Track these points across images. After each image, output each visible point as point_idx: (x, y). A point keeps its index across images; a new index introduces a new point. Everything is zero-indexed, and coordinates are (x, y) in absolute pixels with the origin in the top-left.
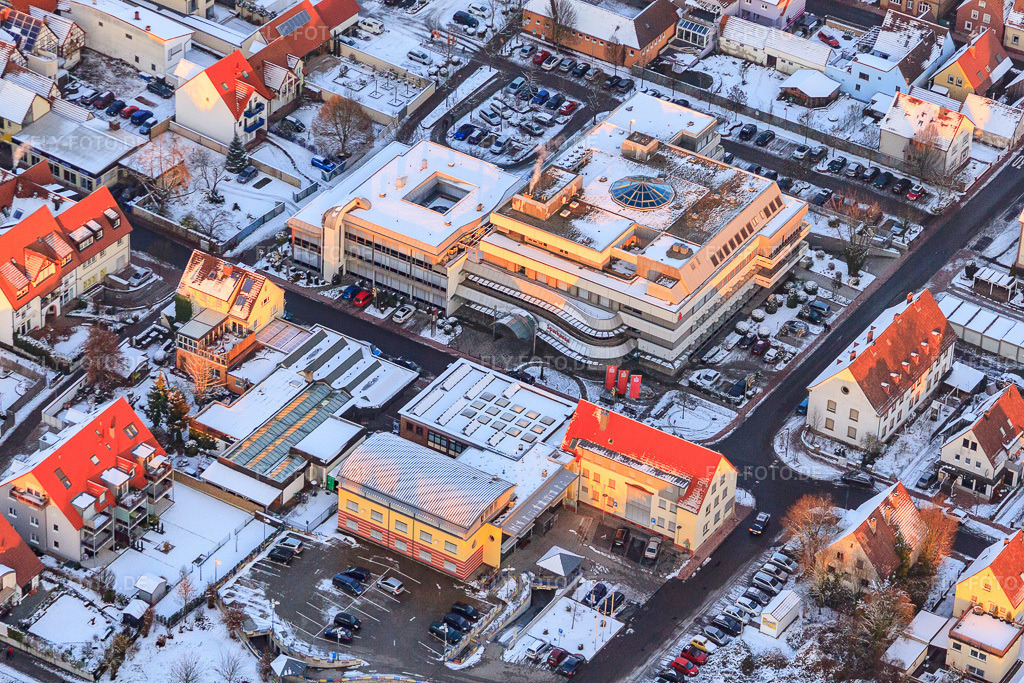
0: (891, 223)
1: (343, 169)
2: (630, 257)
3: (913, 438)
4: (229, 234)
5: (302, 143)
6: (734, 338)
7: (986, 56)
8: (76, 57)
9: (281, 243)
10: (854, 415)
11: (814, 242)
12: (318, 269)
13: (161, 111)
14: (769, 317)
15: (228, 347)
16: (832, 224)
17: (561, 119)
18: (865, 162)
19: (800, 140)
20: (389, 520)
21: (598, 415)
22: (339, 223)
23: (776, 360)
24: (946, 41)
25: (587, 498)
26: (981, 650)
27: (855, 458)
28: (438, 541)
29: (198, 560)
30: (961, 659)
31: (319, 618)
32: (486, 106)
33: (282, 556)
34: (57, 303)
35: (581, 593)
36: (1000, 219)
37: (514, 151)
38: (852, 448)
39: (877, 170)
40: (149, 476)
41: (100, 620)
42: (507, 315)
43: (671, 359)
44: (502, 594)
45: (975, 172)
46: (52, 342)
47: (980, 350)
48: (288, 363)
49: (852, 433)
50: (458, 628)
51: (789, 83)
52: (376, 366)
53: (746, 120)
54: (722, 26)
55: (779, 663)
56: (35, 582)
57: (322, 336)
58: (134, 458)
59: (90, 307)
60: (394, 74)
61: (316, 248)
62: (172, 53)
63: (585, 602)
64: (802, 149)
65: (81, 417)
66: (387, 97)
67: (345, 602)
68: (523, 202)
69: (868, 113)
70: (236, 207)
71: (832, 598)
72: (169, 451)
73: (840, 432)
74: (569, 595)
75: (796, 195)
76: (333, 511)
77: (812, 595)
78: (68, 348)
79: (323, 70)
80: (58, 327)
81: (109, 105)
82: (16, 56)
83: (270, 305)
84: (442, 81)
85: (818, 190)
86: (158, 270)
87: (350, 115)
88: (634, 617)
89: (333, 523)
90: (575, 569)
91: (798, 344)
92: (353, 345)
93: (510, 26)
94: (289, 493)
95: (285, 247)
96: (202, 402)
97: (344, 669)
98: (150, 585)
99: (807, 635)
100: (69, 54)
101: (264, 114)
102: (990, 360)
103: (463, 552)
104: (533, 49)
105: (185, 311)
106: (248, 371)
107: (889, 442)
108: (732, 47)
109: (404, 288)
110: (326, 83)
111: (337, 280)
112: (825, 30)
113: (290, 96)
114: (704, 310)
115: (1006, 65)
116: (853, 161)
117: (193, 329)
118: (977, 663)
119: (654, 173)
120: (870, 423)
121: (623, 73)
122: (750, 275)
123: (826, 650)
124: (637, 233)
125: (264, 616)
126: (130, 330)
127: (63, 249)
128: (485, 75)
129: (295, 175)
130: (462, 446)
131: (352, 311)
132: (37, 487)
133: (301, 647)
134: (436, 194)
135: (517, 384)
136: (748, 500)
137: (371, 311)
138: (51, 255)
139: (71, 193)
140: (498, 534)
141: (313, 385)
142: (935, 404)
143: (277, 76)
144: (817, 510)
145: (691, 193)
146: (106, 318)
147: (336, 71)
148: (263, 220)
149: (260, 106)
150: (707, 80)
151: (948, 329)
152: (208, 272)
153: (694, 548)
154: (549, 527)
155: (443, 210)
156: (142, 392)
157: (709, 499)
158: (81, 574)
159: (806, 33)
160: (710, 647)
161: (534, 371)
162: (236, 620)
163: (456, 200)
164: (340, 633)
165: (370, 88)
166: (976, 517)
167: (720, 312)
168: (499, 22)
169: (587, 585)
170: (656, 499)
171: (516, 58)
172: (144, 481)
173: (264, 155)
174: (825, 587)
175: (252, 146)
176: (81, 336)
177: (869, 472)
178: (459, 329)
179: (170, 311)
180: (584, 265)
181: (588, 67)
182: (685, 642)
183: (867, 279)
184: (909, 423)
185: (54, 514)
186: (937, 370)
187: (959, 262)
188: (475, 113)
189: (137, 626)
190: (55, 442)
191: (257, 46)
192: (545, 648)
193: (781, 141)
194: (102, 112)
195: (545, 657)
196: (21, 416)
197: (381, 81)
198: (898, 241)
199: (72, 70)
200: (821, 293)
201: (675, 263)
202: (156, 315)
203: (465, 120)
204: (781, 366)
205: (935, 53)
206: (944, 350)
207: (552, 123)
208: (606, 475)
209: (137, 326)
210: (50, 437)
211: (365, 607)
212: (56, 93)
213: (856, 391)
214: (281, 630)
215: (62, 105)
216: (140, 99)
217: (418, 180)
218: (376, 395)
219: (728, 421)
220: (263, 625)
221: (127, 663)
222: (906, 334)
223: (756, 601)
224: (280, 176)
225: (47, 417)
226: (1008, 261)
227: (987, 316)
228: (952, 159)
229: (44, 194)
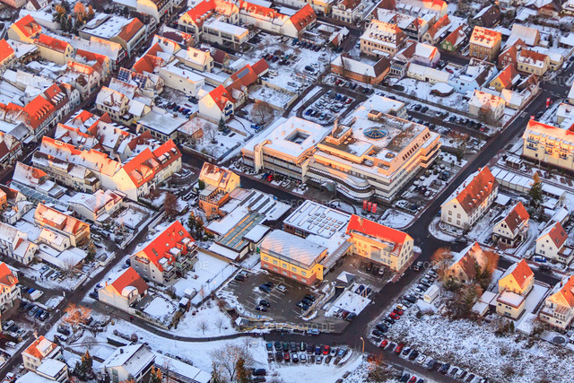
0: (473, 140)
1: (263, 128)
2: (371, 158)
3: (483, 224)
4: (219, 155)
5: (247, 119)
6: (413, 188)
7: (510, 74)
8: (161, 90)
9: (239, 158)
10: (459, 216)
11: (444, 149)
12: (253, 168)
13: (193, 109)
14: (426, 179)
15: (219, 199)
16: (451, 142)
17: (346, 106)
18: (463, 117)
19: (438, 110)
20: (280, 264)
21: (359, 220)
22: (260, 149)
23: (429, 196)
24: (494, 69)
25: (356, 252)
26: (509, 305)
27: (460, 233)
28: (299, 271)
29: (208, 281)
30: (501, 309)
31: (254, 302)
32: (317, 102)
33: (240, 279)
34: (154, 184)
35: (354, 289)
36: (516, 137)
37: (328, 119)
38: (459, 228)
39: (468, 120)
40: (188, 250)
41: (171, 306)
42: (325, 182)
43: (388, 197)
44: (324, 290)
45: (506, 120)
46: (152, 200)
47: (509, 188)
48: (242, 204)
49: (458, 223)
50: (307, 304)
51: (434, 88)
52: (275, 204)
53: (418, 103)
54: (408, 67)
55: (431, 313)
56: (146, 292)
57: (254, 193)
58: (183, 243)
59: (167, 185)
60: (282, 91)
61: (252, 160)
62: (197, 87)
63: (356, 292)
64: (439, 113)
65: (162, 228)
66: (280, 100)
67: (264, 295)
68: (330, 139)
69: (464, 98)
70: (222, 145)
71: (451, 287)
72: (197, 240)
73: (454, 222)
74: (350, 290)
75: (436, 131)
76: (259, 260)
77: (444, 286)
78: (158, 202)
79: (255, 91)
80: (154, 194)
81: (175, 108)
82: (138, 90)
83: (234, 182)
84: (301, 93)
85: (446, 129)
86: (192, 170)
87: (265, 108)
88: (374, 297)
89: (259, 265)
90: (352, 280)
91: (438, 189)
92: (266, 196)
93: (326, 71)
94: (242, 255)
95: (241, 159)
96: (209, 221)
97: (264, 322)
98: (189, 292)
99: (441, 302)
100: (159, 88)
101: (232, 109)
102: (513, 192)
103: (308, 275)
104: (335, 79)
105: (202, 186)
106: (226, 208)
107: (473, 226)
108: (412, 75)
109: (286, 173)
110: (257, 96)
111: (260, 171)
112: (448, 66)
113: (243, 101)
114: (400, 177)
115: (518, 77)
116: (459, 117)
117: (205, 193)
118: (508, 311)
119: (380, 125)
120: (466, 219)
121: (370, 87)
122: (419, 163)
123: (449, 308)
124: (373, 149)
125: (233, 302)
126: (181, 194)
127: (155, 164)
128: (317, 90)
129: (245, 132)
130: (308, 234)
131: (267, 183)
132: (145, 256)
133: (247, 314)
134: (297, 137)
135: (329, 209)
136: (419, 250)
137: (274, 183)
138: (150, 166)
139: (158, 142)
140: (321, 267)
141: (251, 212)
142: (491, 210)
143: (237, 94)
144: (445, 253)
145: (394, 133)
146: (173, 189)
147: (260, 91)
148: (232, 149)
149: (230, 106)
150: (402, 88)
151: (495, 181)
152: (210, 171)
153: (397, 270)
154: (342, 264)
155: (300, 143)
156: (186, 218)
157: (403, 250)
158: (163, 289)
159: (441, 68)
160: (404, 308)
161: (336, 204)
162: (222, 304)
163: (305, 139)
164: (261, 308)
165: (273, 97)
166: (507, 254)
167: (407, 178)
168: (322, 69)
169: (357, 286)
170: (382, 251)
171: (329, 83)
172: (187, 253)
173: (233, 124)
174: (449, 283)
175: (228, 121)
176: (163, 197)
177: (465, 238)
178: (307, 188)
179: (197, 186)
180: (353, 162)
181: (356, 85)
182: (394, 307)
183: (464, 163)
184: (481, 218)
185: (152, 266)
186: (491, 197)
187: (500, 155)
188: (313, 105)
189: (185, 308)
190: (152, 238)
191: (230, 82)
192: (341, 310)
193: (431, 111)
194: (171, 110)
195: (340, 314)
196: (140, 229)
197: (278, 94)
198: (476, 147)
199: (160, 95)
200: (447, 169)
201: (388, 160)
202: (191, 188)
203: (309, 108)
204: (431, 198)
205: (490, 74)
206: (494, 189)
207: (342, 107)
208: (363, 243)
209: (185, 192)
210: (150, 237)
211: (271, 297)
212: (153, 104)
213: (459, 206)
214: (239, 307)
215: (156, 108)
216: (186, 105)
217: (290, 132)
218: (275, 216)
219: (411, 220)
220: (232, 306)
221: (181, 322)
222: (478, 184)
223: (422, 289)
224: (239, 132)
225: (150, 229)
226: (519, 153)
227: (511, 175)
228: (497, 115)
229: (148, 143)
